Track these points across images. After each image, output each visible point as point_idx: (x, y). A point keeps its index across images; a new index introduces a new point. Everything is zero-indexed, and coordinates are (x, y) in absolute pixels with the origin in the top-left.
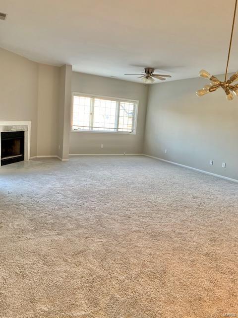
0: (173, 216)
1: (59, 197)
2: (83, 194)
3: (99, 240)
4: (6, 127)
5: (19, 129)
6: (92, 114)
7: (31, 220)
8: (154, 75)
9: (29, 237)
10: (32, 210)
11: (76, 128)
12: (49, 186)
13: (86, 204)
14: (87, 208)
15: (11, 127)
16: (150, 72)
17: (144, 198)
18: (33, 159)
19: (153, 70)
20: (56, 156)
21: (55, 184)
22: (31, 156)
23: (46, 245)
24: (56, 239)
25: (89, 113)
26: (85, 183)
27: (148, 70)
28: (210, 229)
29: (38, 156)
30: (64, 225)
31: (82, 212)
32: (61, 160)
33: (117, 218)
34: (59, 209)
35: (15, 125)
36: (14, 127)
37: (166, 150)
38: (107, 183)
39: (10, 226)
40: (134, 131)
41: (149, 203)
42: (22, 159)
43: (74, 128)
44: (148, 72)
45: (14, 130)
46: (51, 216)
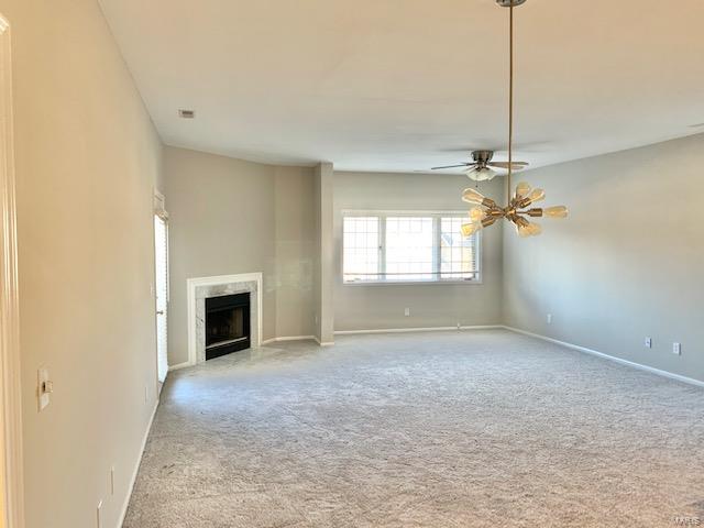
0: (503, 464)
1: (289, 420)
2: (334, 416)
3: (329, 505)
4: (214, 287)
5: (240, 290)
6: (381, 248)
7: (223, 463)
8: (493, 164)
9: (208, 493)
10: (230, 445)
11: (352, 278)
12: (278, 399)
13: (333, 436)
14: (332, 443)
15: (225, 286)
16: (484, 158)
17: (457, 426)
18: (267, 345)
19: (490, 153)
20: (312, 337)
21: (289, 395)
22: (263, 340)
23: (233, 508)
24: (253, 498)
25: (377, 246)
26: (347, 392)
27: (480, 156)
28: (575, 493)
29: (278, 339)
30: (276, 473)
31: (318, 452)
32: (319, 345)
33: (382, 464)
34: (279, 444)
35: (232, 282)
36: (230, 287)
37: (549, 316)
38: (392, 392)
39: (186, 471)
40: (477, 275)
41: (464, 435)
42: (246, 345)
43: (346, 278)
44: (480, 159)
45: (230, 292)
46: (259, 457)
